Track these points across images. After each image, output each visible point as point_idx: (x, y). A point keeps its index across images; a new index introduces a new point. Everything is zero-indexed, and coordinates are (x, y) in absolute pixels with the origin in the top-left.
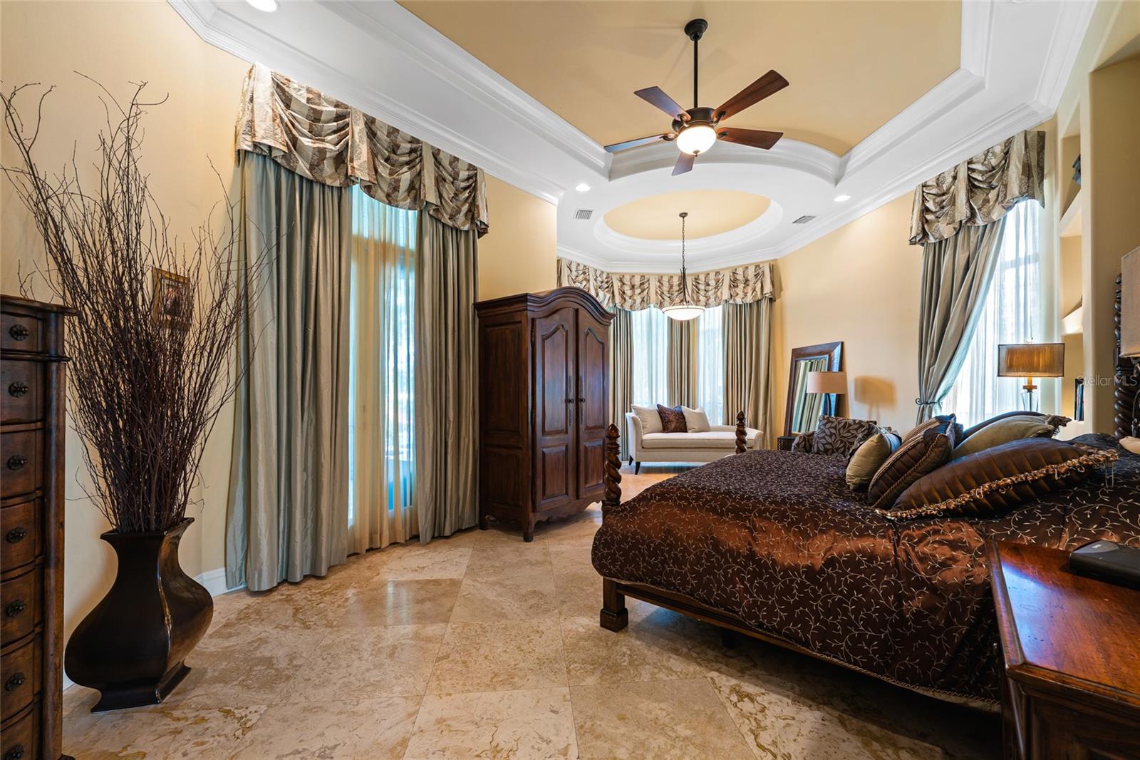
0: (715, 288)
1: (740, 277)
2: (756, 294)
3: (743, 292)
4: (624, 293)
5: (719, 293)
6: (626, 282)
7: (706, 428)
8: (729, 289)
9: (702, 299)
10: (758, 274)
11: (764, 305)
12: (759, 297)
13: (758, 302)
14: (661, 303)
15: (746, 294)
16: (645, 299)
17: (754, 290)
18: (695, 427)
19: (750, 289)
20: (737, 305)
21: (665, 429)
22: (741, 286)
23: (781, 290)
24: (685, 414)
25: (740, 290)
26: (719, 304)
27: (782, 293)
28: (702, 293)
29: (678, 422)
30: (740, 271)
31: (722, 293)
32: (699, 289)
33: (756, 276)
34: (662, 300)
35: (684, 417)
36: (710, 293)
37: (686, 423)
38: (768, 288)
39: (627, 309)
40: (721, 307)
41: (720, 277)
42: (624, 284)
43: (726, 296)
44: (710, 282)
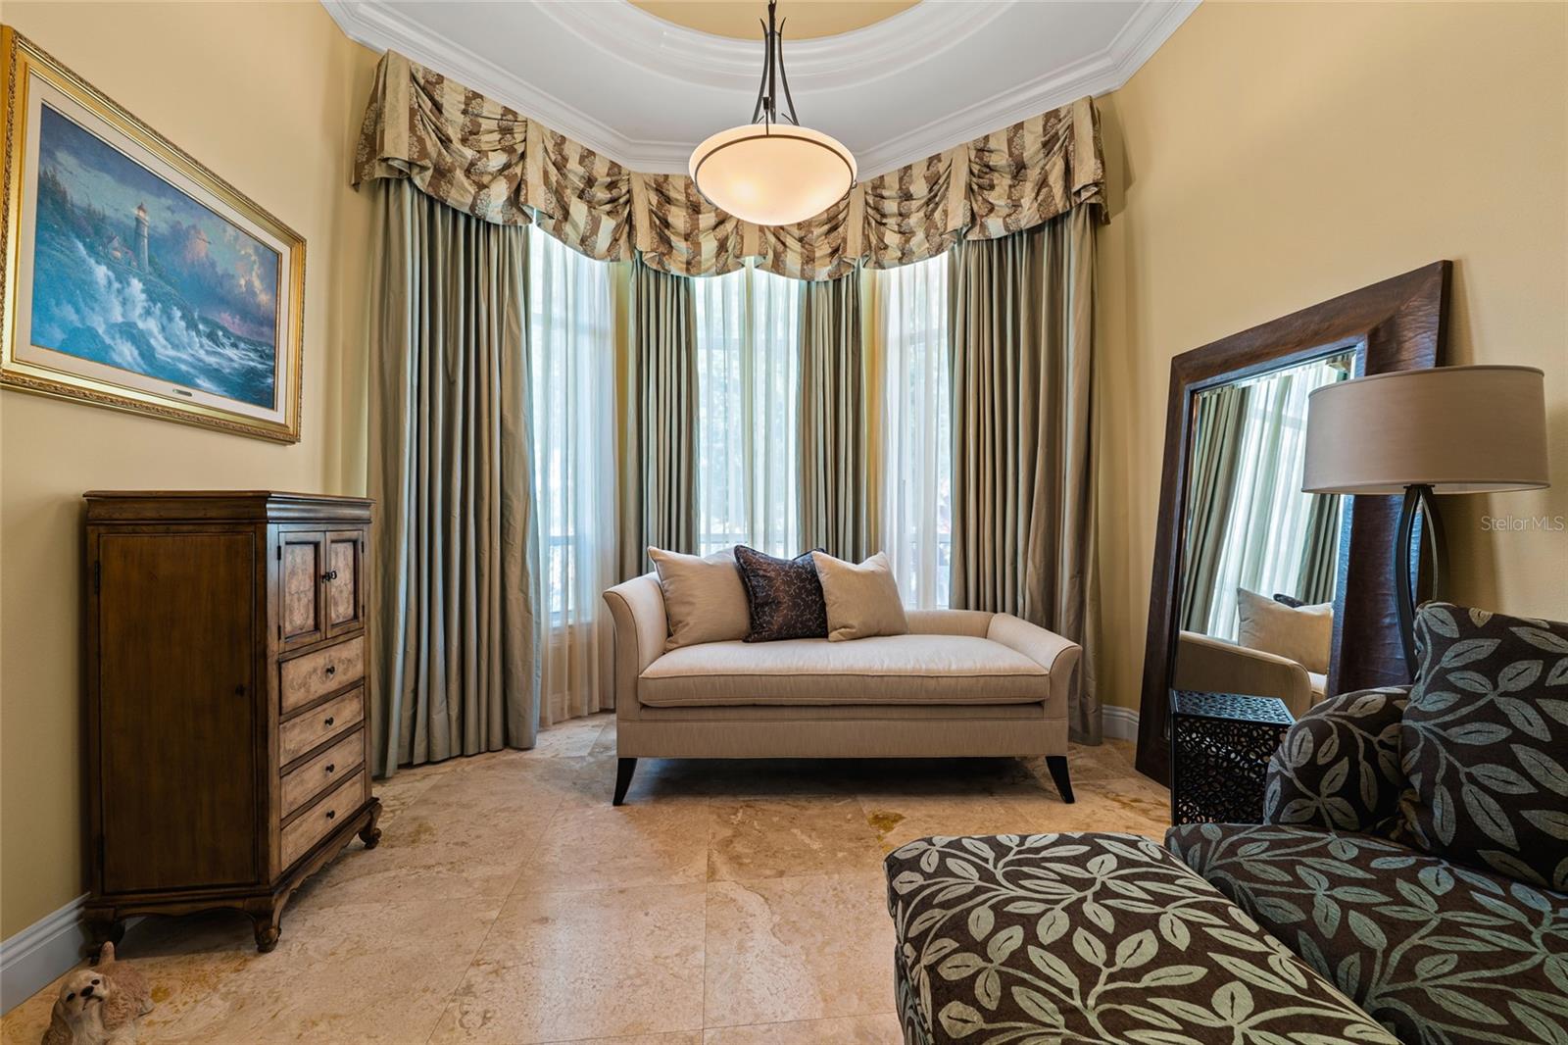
0: (927, 204)
1: (1000, 159)
2: (1050, 196)
3: (1009, 197)
4: (667, 225)
5: (937, 215)
6: (673, 194)
7: (889, 625)
8: (967, 197)
9: (892, 239)
10: (1055, 137)
11: (1075, 232)
12: (1059, 203)
13: (1056, 222)
14: (777, 256)
15: (1016, 206)
16: (731, 244)
17: (1043, 183)
18: (851, 622)
19: (1028, 189)
20: (990, 241)
21: (756, 632)
22: (1003, 182)
23: (1127, 181)
24: (822, 577)
25: (998, 197)
26: (939, 250)
27: (1129, 192)
28: (892, 222)
29: (796, 605)
30: (999, 144)
31: (945, 212)
32: (884, 216)
33: (1048, 145)
34: (780, 247)
35: (819, 589)
36: (914, 220)
37: (824, 605)
38: (1087, 171)
39: (676, 269)
40: (945, 256)
41: (941, 167)
42: (669, 200)
43: (957, 219)
44: (912, 189)
